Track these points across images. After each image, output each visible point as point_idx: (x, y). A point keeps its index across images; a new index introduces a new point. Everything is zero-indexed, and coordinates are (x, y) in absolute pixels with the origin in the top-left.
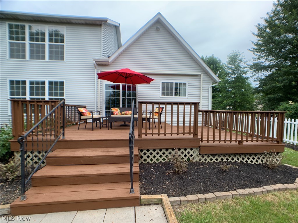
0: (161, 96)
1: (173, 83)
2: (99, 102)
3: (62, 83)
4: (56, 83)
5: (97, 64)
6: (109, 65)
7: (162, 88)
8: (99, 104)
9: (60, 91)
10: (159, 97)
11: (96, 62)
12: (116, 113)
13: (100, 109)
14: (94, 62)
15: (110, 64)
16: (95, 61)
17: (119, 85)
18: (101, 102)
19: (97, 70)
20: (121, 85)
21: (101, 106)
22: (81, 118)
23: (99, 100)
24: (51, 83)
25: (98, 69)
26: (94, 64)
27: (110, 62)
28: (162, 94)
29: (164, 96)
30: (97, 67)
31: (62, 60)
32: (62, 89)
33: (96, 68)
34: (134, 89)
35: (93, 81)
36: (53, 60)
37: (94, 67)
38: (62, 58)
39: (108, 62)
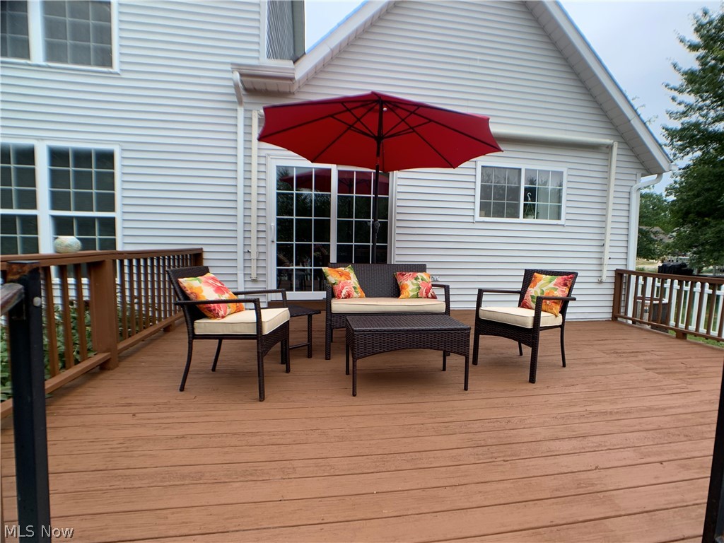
0: (478, 218)
1: (520, 170)
2: (254, 235)
3: (106, 159)
4: (83, 157)
5: (246, 89)
6: (294, 93)
7: (483, 187)
8: (254, 242)
9: (97, 189)
10: (470, 219)
11: (245, 79)
12: (344, 292)
13: (257, 260)
14: (237, 76)
15: (295, 88)
16: (241, 75)
17: (329, 171)
18: (262, 235)
19: (245, 110)
20: (334, 169)
21: (262, 249)
22: (197, 332)
23: (254, 228)
24: (57, 156)
25: (249, 107)
26: (236, 86)
27: (299, 81)
28: (480, 210)
29: (487, 215)
30: (245, 99)
31: (103, 65)
32: (107, 181)
33: (240, 102)
34: (384, 187)
35: (231, 152)
36: (66, 62)
37: (235, 99)
38: (105, 59)
39: (292, 79)
